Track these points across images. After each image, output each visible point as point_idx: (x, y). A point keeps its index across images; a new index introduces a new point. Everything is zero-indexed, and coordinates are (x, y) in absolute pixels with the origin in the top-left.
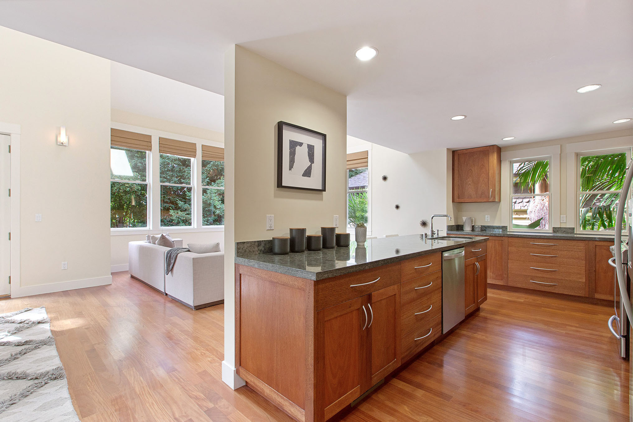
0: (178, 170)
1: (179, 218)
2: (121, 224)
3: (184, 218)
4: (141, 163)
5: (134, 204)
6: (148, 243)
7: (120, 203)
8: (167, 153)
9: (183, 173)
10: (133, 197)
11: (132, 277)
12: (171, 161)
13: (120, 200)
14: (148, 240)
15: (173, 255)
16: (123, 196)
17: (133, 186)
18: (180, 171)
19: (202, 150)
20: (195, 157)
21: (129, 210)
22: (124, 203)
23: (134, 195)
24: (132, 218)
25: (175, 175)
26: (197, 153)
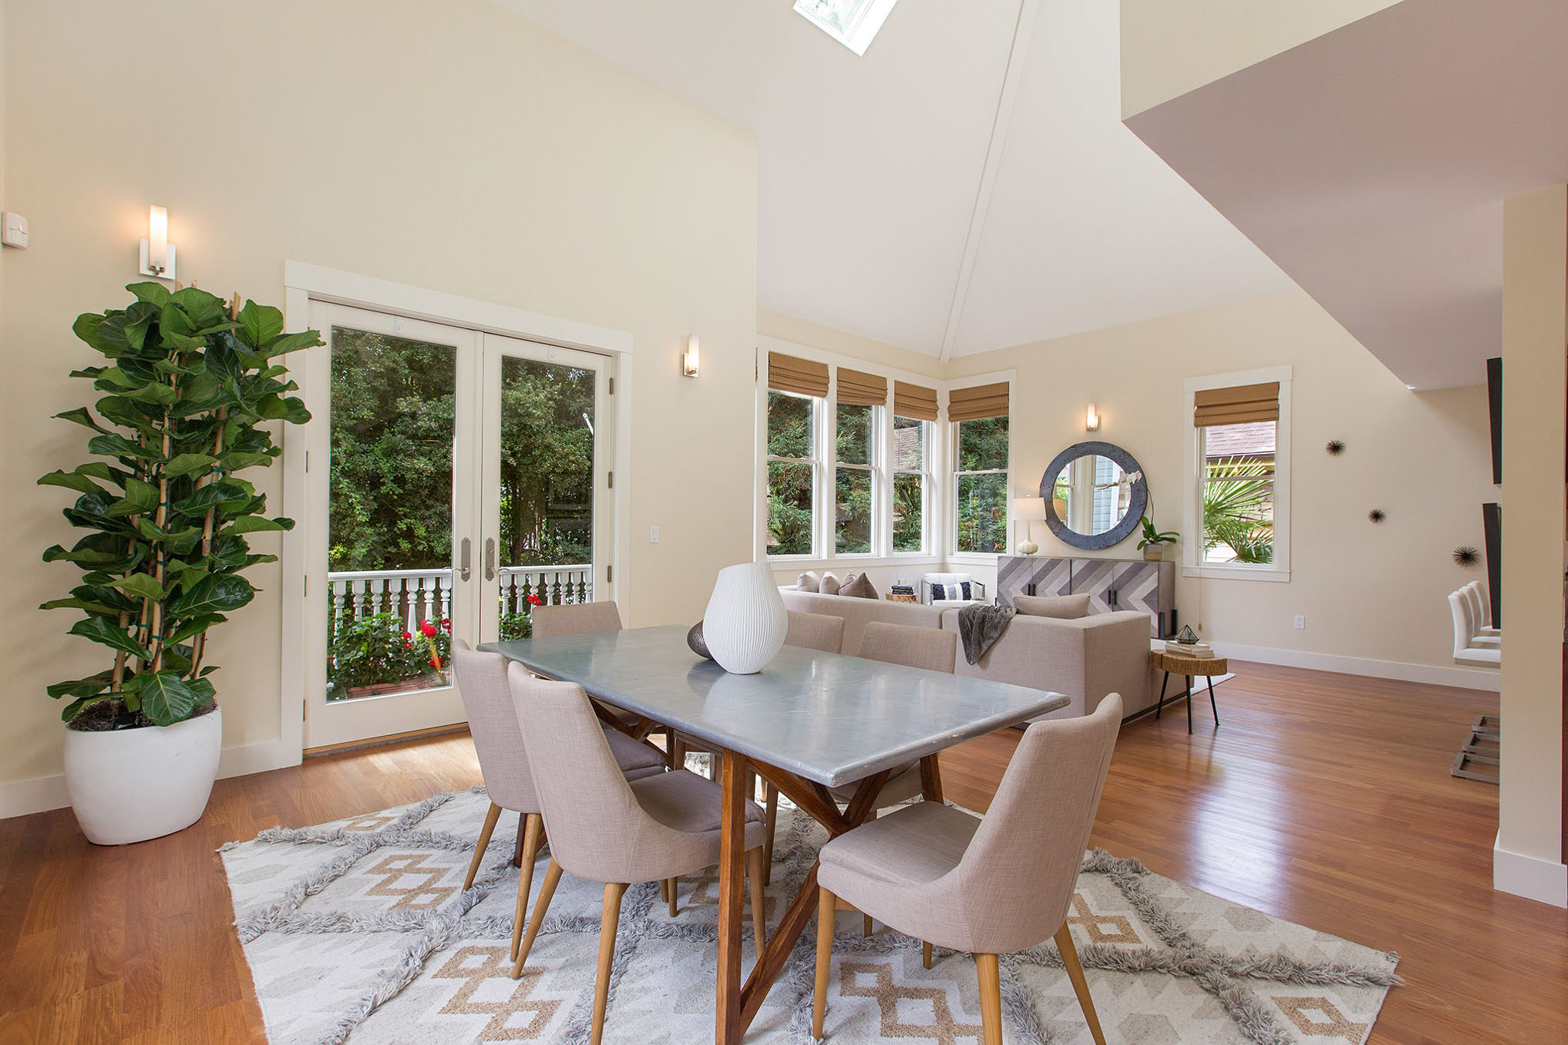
8: (784, 390)
19: (838, 380)
20: (824, 396)
26: (829, 385)
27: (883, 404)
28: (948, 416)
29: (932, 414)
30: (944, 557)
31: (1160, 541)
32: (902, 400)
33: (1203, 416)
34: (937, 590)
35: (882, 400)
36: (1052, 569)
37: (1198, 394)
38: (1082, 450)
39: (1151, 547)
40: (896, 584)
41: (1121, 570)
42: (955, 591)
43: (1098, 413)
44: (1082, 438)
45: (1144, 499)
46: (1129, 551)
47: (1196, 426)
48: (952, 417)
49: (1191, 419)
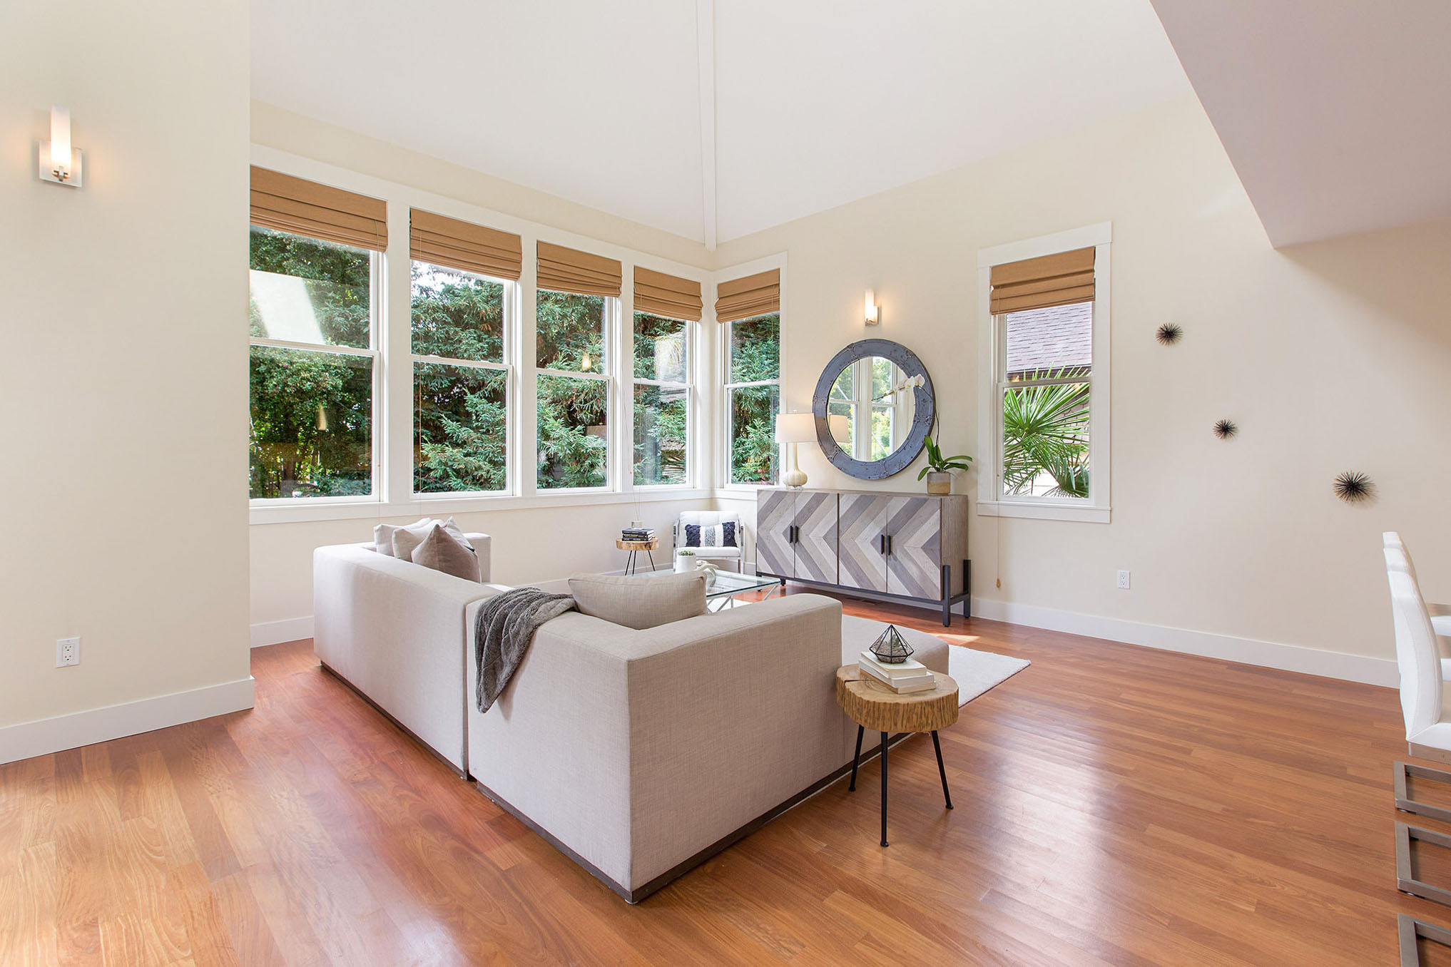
0: (442, 336)
1: (446, 464)
2: (290, 482)
3: (461, 466)
4: (342, 315)
5: (323, 425)
6: (380, 554)
7: (287, 423)
9: (456, 346)
10: (321, 409)
11: (326, 670)
12: (425, 313)
13: (286, 416)
14: (380, 543)
15: (511, 632)
16: (295, 403)
17: (321, 376)
18: (448, 338)
19: (538, 258)
20: (516, 278)
21: (312, 442)
22: (299, 425)
23: (325, 402)
24: (319, 464)
25: (433, 350)
26: (523, 264)
27: (617, 296)
28: (715, 315)
29: (696, 312)
30: (712, 490)
31: (947, 468)
32: (646, 292)
33: (1000, 299)
34: (691, 533)
35: (615, 290)
36: (817, 507)
37: (994, 269)
38: (860, 351)
39: (936, 476)
40: (627, 527)
41: (897, 506)
42: (714, 534)
43: (879, 302)
44: (858, 334)
45: (930, 411)
46: (911, 483)
47: (993, 312)
48: (722, 314)
49: (986, 304)
